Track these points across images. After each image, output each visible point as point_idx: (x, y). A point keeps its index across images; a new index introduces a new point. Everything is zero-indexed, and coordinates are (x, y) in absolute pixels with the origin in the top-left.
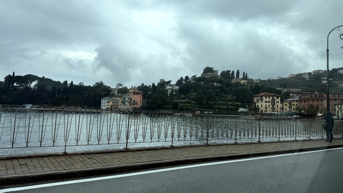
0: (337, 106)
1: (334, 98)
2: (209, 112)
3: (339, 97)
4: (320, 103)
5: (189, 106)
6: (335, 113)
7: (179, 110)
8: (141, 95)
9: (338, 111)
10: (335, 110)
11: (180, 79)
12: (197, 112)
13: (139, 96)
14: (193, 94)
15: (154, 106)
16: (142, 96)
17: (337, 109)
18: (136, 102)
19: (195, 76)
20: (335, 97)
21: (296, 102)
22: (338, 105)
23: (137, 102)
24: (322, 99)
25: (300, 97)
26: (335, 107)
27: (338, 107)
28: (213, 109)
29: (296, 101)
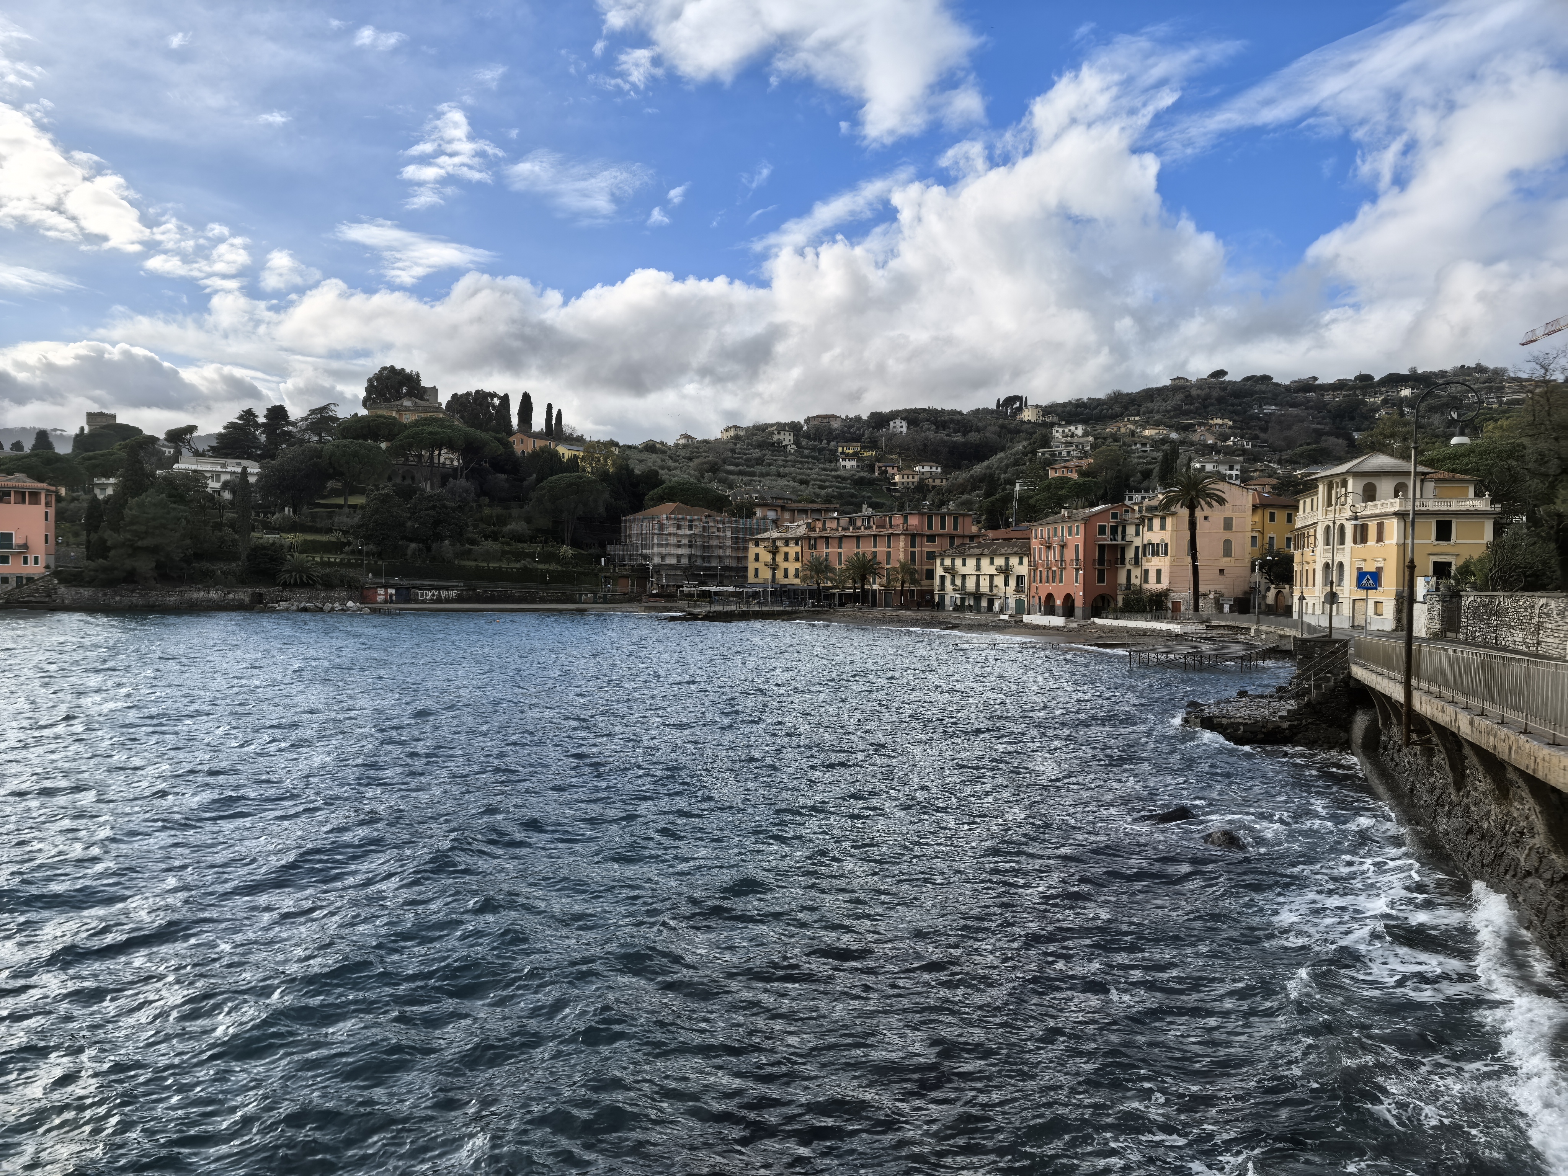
0: (938, 562)
1: (927, 531)
2: (444, 594)
3: (943, 527)
4: (882, 549)
5: (334, 564)
6: (933, 585)
7: (285, 585)
8: (48, 505)
9: (943, 578)
10: (931, 574)
11: (241, 418)
12: (381, 591)
13: (39, 510)
14: (340, 501)
15: (145, 565)
16: (52, 511)
17: (939, 571)
18: (21, 542)
19: (325, 408)
20: (930, 526)
21: (797, 544)
22: (943, 555)
23: (25, 546)
24: (889, 536)
25: (808, 524)
26: (933, 564)
27: (942, 564)
28: (457, 578)
29: (797, 541)
